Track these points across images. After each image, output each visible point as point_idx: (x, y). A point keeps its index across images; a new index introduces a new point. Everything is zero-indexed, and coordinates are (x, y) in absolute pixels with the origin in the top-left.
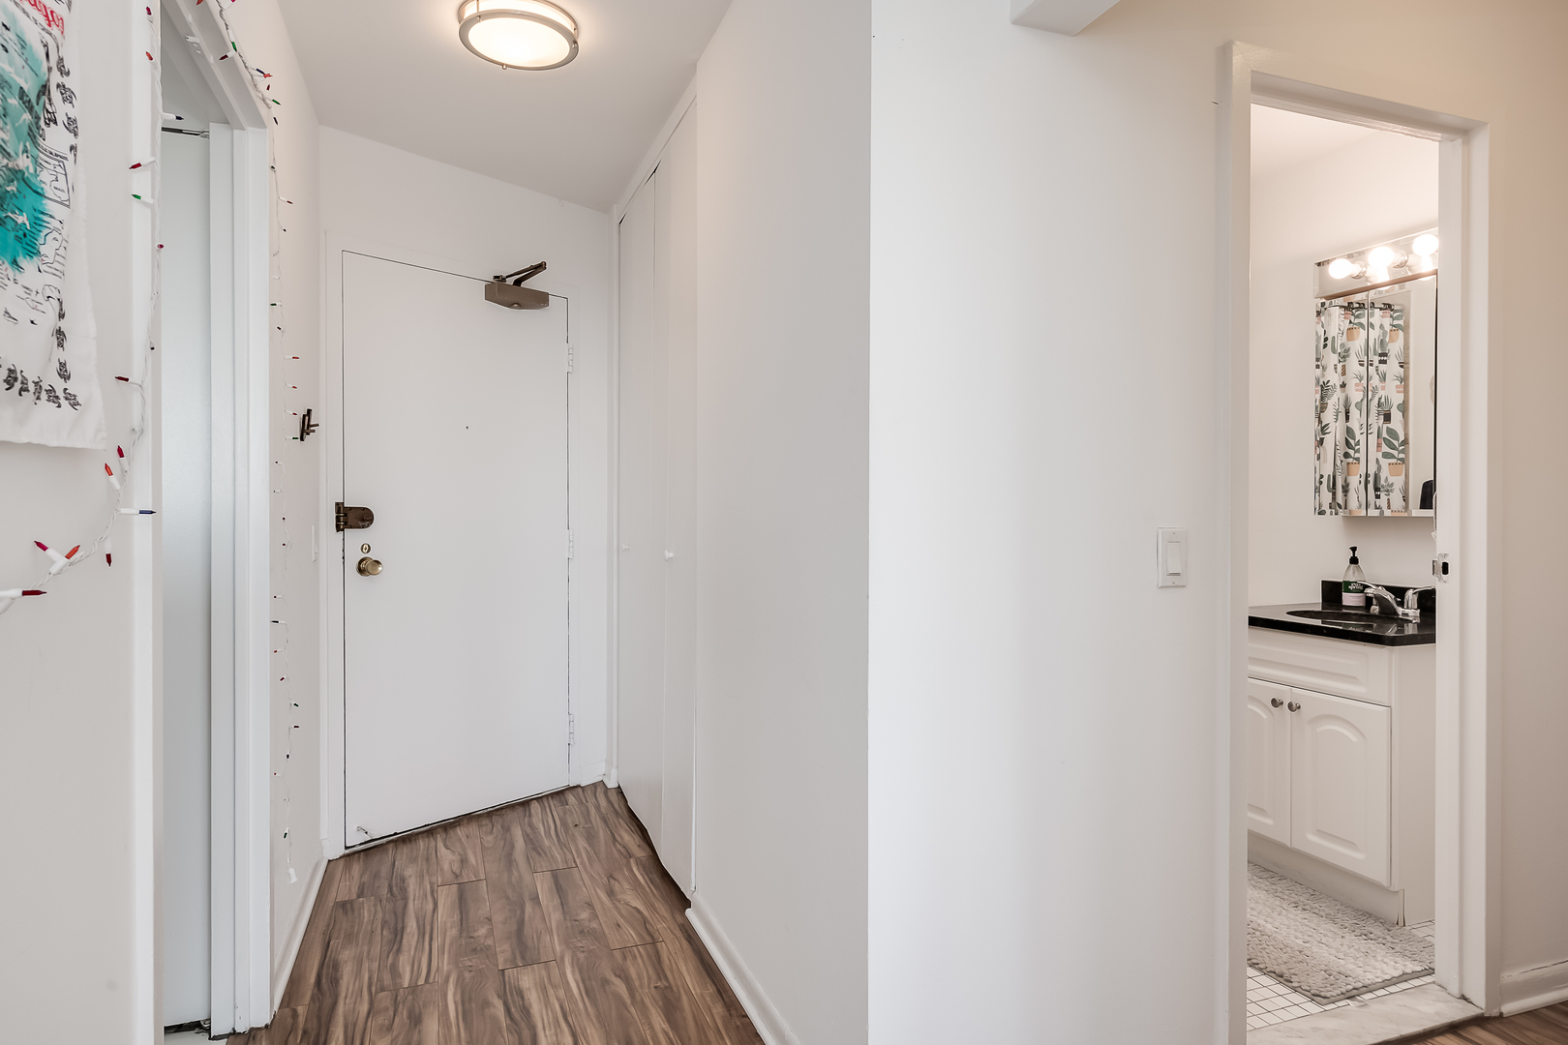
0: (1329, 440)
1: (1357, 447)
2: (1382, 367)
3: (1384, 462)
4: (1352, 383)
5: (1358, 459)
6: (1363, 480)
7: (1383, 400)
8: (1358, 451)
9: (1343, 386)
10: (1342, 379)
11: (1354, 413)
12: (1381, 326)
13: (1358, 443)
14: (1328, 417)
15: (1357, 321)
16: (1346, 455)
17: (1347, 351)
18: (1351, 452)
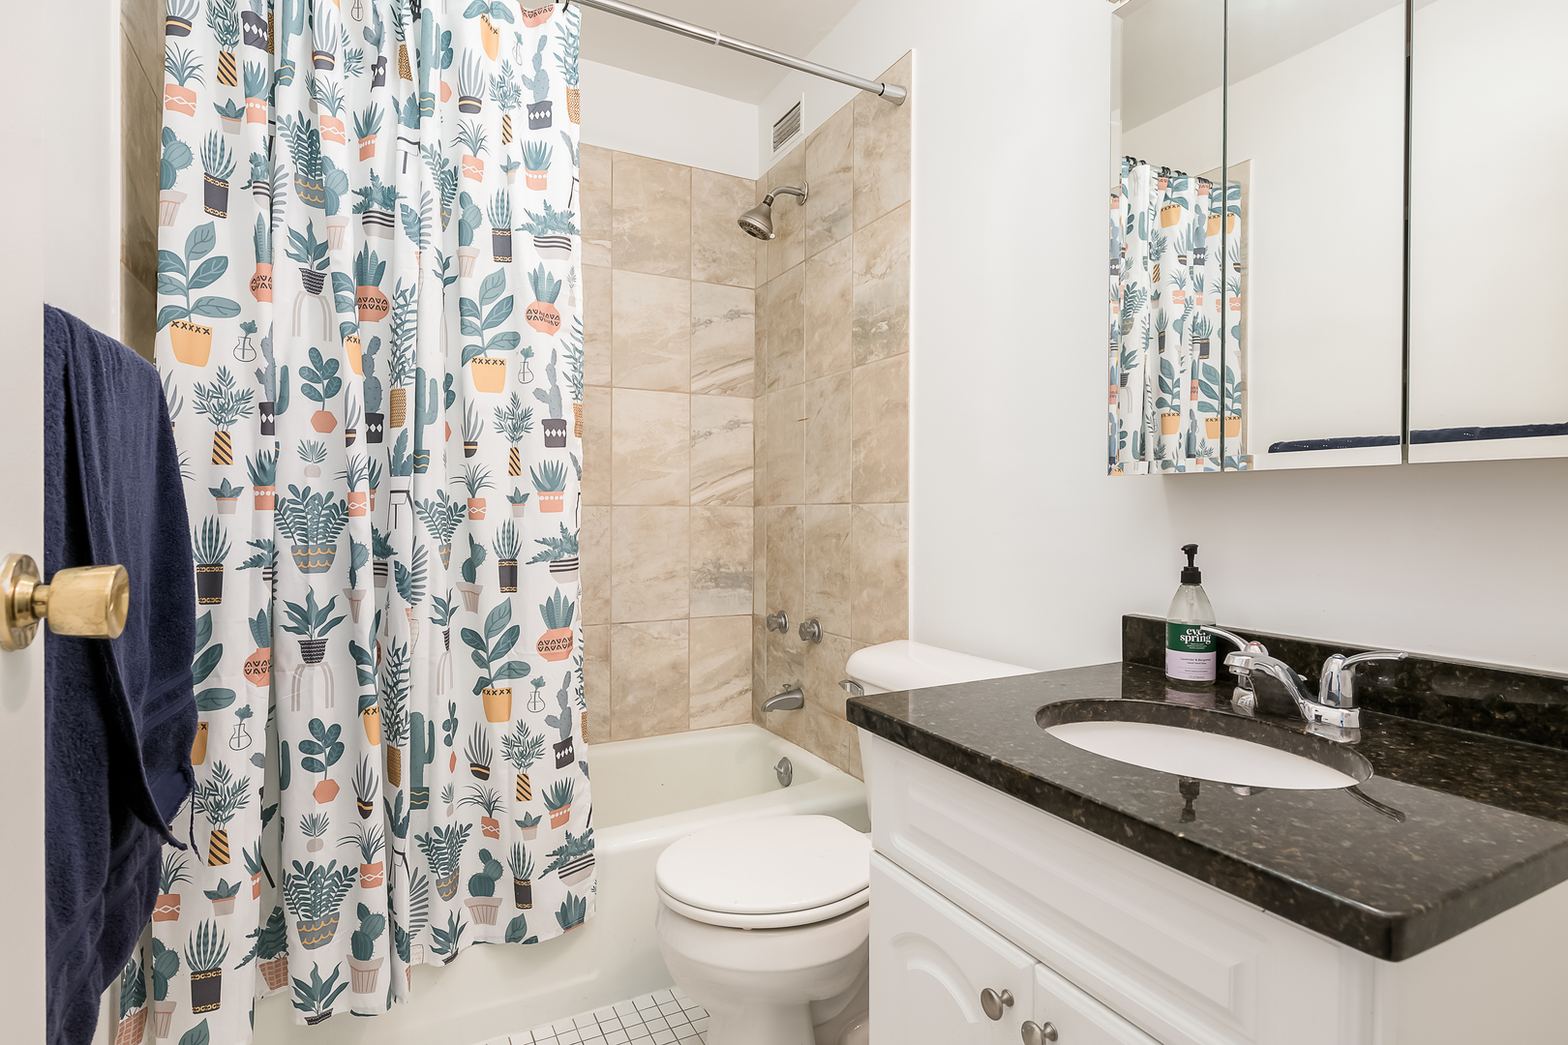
0: (1135, 377)
1: (1176, 390)
2: (1198, 269)
3: (1200, 417)
4: (1169, 290)
5: (1177, 408)
6: (1184, 441)
7: (1199, 321)
8: (1177, 396)
9: (1156, 297)
10: (1154, 286)
11: (1172, 336)
12: (1197, 208)
13: (1177, 384)
14: (1134, 340)
15: (1176, 195)
16: (1161, 403)
17: (1161, 243)
18: (1168, 397)
